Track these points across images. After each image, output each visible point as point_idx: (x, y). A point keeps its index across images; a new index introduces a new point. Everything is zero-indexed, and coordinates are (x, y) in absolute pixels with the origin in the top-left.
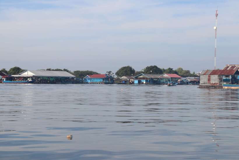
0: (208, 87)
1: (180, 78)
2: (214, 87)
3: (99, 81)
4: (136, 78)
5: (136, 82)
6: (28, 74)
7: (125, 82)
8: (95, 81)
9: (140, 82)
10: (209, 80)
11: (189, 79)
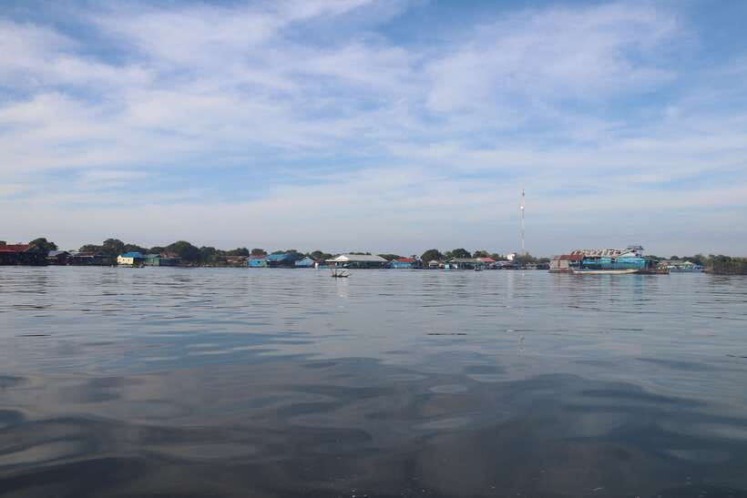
0: (559, 272)
1: (491, 263)
2: (564, 271)
3: (406, 266)
4: (447, 263)
5: (447, 266)
6: (343, 258)
7: (435, 267)
8: (402, 265)
9: (451, 267)
10: (559, 265)
11: (502, 263)
